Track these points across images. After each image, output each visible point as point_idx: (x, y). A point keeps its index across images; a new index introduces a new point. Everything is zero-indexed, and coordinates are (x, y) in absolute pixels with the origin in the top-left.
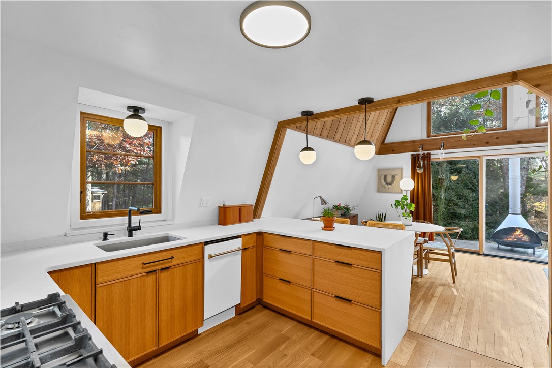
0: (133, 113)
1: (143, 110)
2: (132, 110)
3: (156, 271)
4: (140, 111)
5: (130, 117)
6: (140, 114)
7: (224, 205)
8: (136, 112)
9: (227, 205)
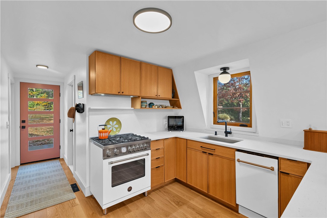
0: (223, 71)
1: (228, 68)
2: (223, 70)
3: (206, 153)
4: (227, 69)
5: (222, 73)
6: (227, 71)
7: (310, 129)
8: (225, 70)
9: (313, 129)
